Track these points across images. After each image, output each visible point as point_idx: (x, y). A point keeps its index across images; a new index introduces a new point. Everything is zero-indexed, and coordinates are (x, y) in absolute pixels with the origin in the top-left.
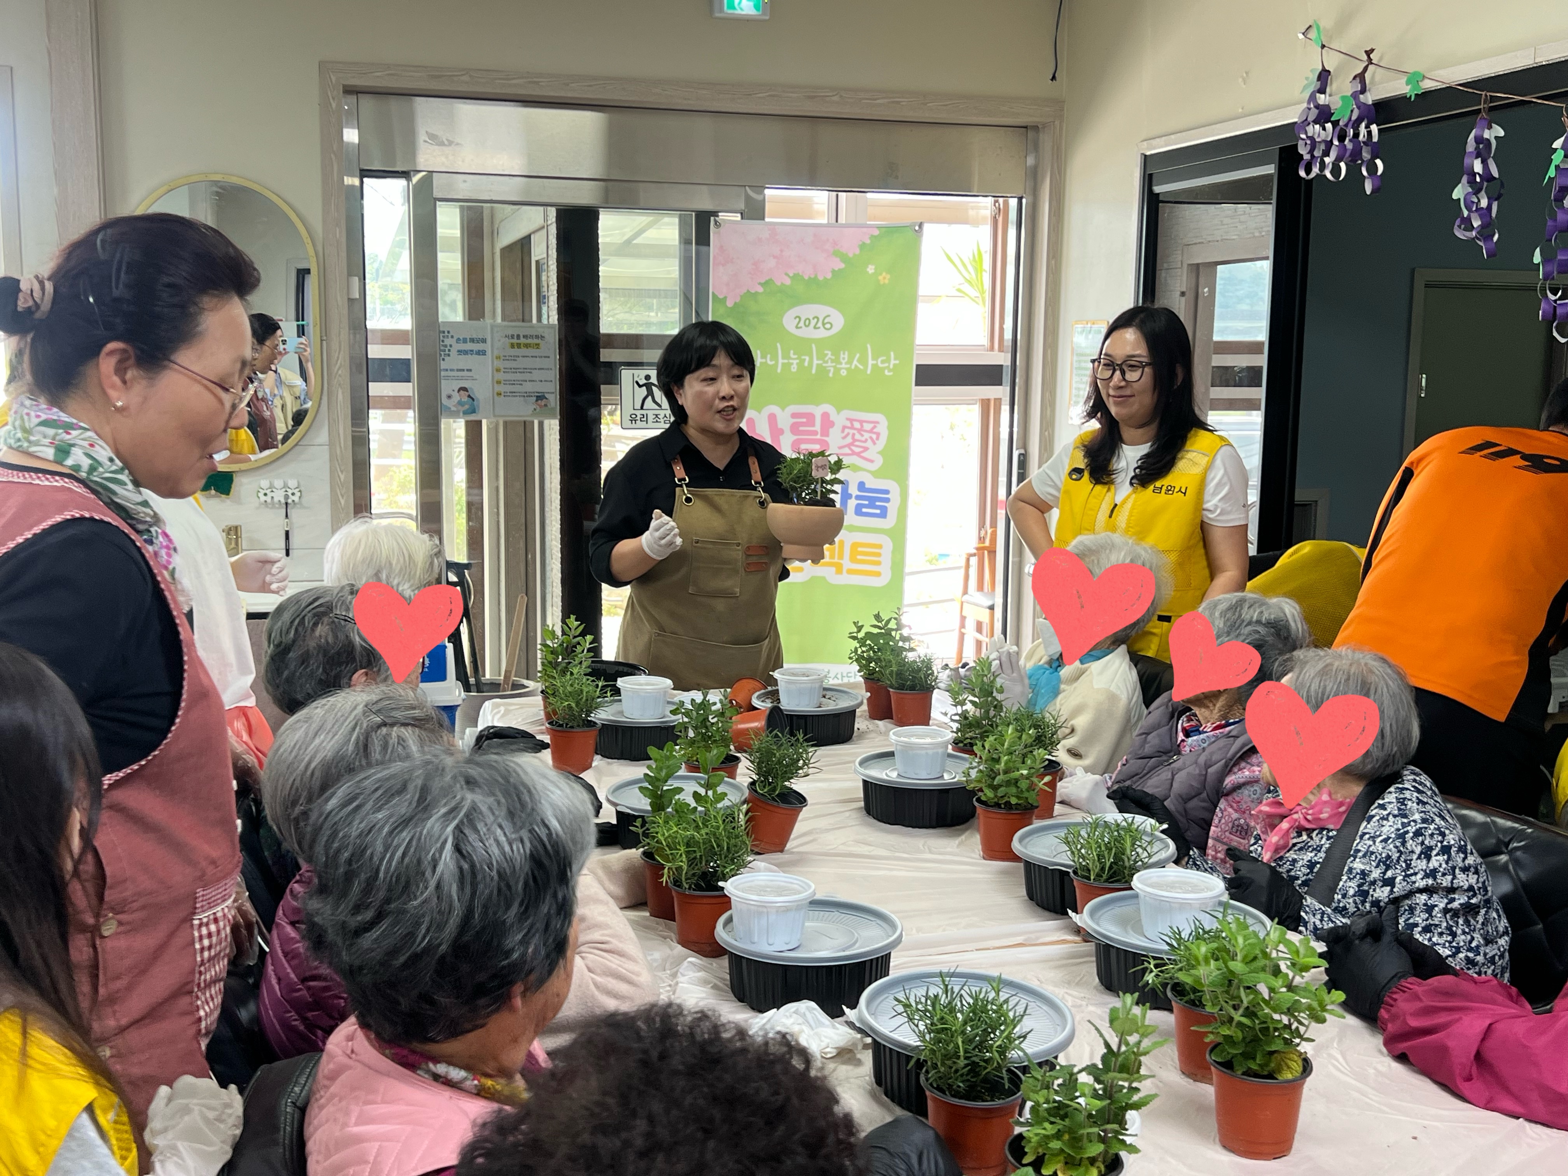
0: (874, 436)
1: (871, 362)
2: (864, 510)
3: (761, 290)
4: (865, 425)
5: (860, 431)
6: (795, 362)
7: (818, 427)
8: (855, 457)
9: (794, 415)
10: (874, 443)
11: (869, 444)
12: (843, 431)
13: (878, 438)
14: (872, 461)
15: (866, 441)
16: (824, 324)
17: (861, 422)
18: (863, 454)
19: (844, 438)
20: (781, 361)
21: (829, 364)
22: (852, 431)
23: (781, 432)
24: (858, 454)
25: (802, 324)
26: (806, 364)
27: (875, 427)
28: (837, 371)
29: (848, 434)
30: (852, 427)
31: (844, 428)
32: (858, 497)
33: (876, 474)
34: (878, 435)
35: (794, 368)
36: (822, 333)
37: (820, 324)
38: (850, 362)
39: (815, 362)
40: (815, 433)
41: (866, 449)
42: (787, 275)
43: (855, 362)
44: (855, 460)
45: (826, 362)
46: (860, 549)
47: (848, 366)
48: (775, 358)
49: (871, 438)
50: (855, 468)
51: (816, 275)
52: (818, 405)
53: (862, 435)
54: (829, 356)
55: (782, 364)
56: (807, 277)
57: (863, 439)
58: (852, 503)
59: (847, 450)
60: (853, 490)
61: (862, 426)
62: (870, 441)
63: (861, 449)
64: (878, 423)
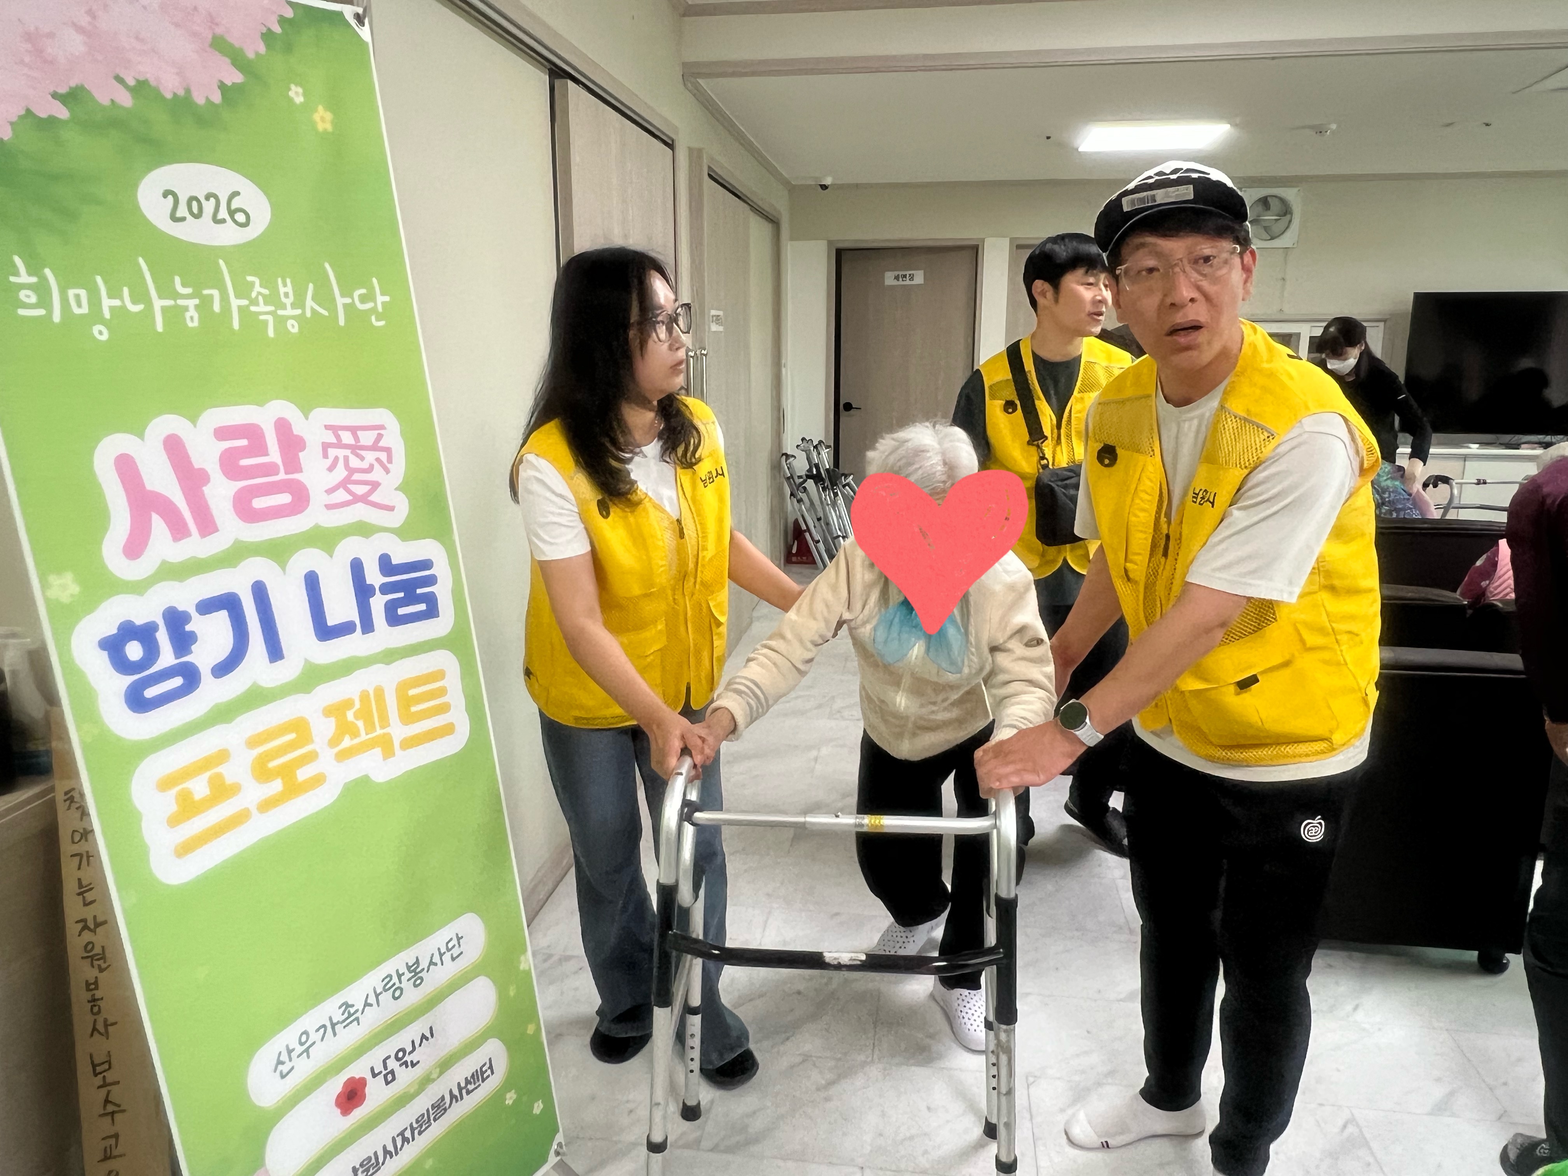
0: (383, 456)
1: (341, 301)
2: (401, 611)
3: (62, 113)
4: (360, 433)
5: (356, 449)
6: (192, 303)
7: (274, 455)
8: (360, 506)
9: (222, 433)
10: (387, 471)
11: (377, 474)
12: (325, 456)
13: (390, 460)
14: (391, 509)
15: (370, 469)
16: (232, 213)
17: (354, 430)
18: (373, 498)
19: (331, 469)
20: (158, 304)
21: (262, 308)
22: (341, 453)
23: (202, 477)
24: (363, 499)
25: (182, 211)
26: (217, 308)
27: (380, 437)
28: (281, 322)
29: (336, 459)
30: (340, 445)
31: (326, 446)
32: (386, 589)
33: (404, 533)
34: (389, 451)
35: (192, 318)
36: (234, 235)
37: (223, 214)
38: (299, 303)
39: (235, 303)
40: (274, 468)
41: (375, 485)
42: (119, 80)
43: (309, 303)
44: (360, 512)
45: (255, 302)
46: (412, 692)
47: (298, 312)
48: (141, 297)
49: (378, 460)
50: (364, 530)
51: (188, 91)
52: (261, 404)
53: (362, 458)
54: (258, 288)
55: (164, 309)
56: (169, 96)
57: (365, 465)
58: (378, 603)
59: (341, 496)
60: (374, 577)
61: (357, 438)
62: (377, 466)
63: (368, 488)
64: (382, 427)
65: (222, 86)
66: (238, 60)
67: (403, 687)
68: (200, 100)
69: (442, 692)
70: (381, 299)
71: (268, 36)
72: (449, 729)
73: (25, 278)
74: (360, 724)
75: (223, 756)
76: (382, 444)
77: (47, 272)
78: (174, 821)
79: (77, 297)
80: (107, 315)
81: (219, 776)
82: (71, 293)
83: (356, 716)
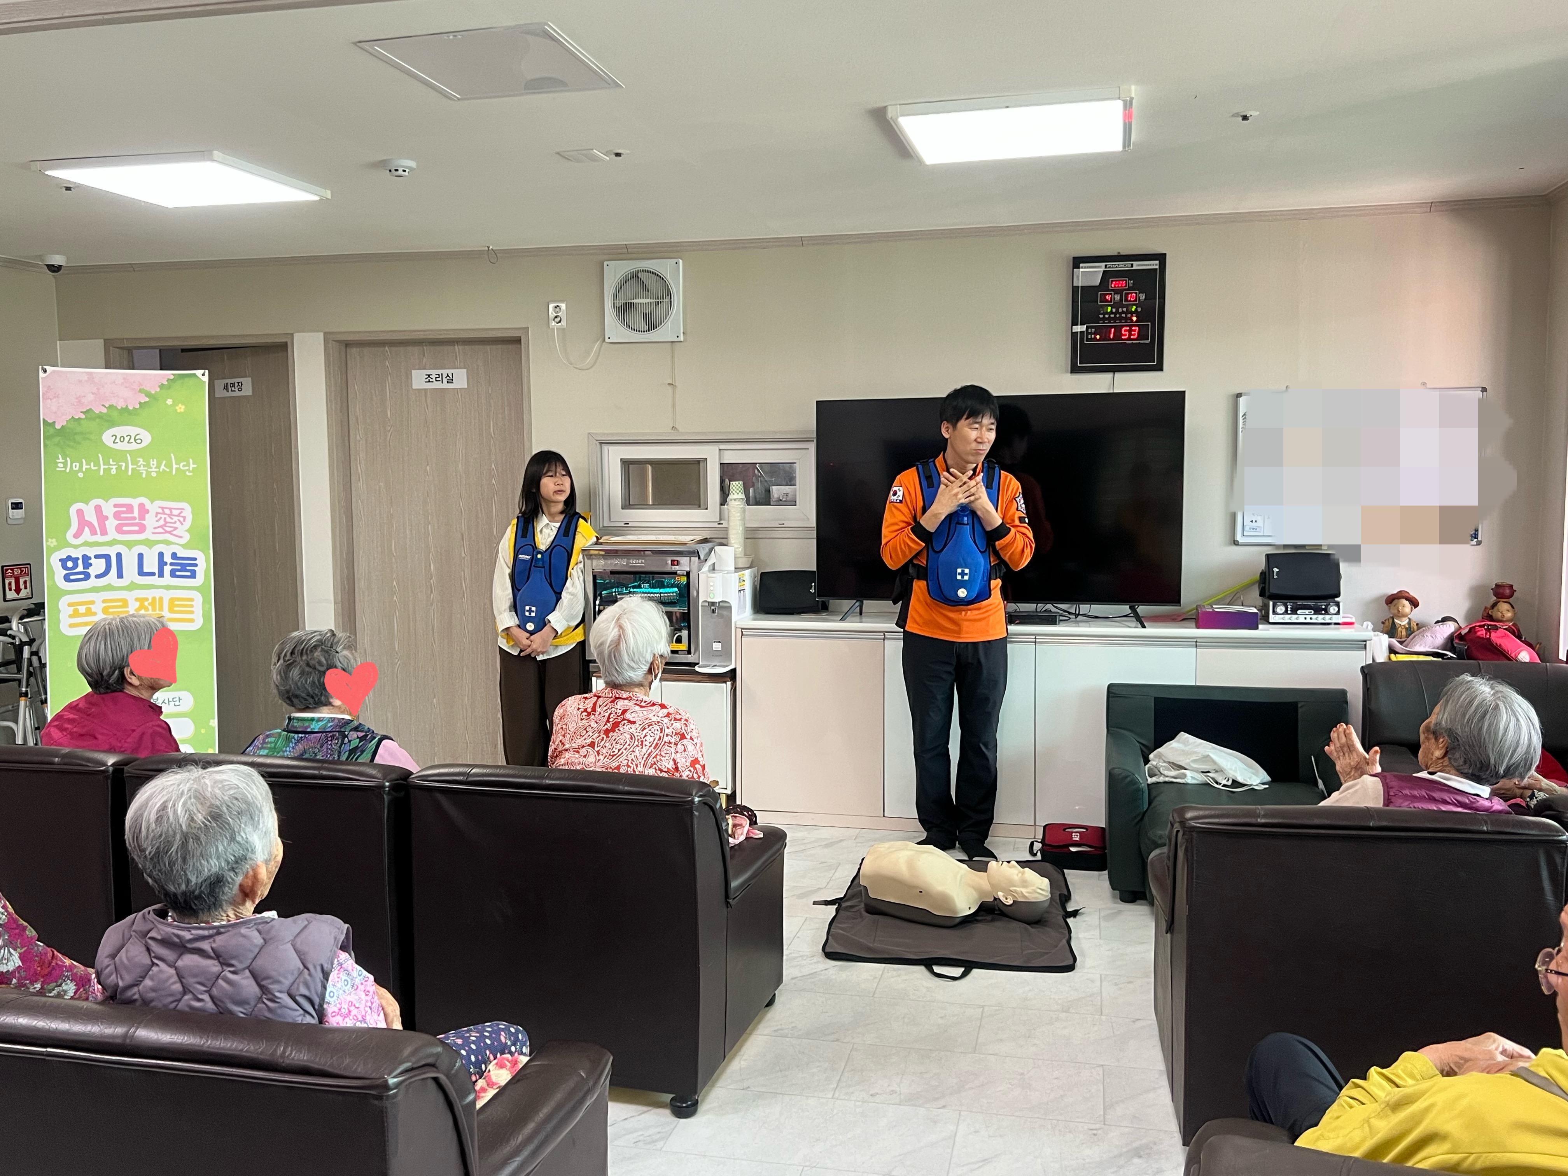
0: (182, 519)
1: (175, 466)
2: (178, 573)
3: (83, 416)
4: (173, 511)
5: (170, 515)
6: (115, 467)
7: (136, 514)
8: (167, 535)
9: (116, 506)
10: (182, 524)
11: (178, 525)
12: (156, 516)
13: (184, 520)
14: (181, 537)
15: (175, 522)
16: (135, 440)
17: (171, 509)
18: (174, 533)
19: (157, 521)
20: (102, 467)
21: (142, 468)
22: (163, 516)
23: (106, 518)
24: (170, 532)
25: (118, 440)
26: (123, 468)
27: (181, 512)
28: (148, 473)
29: (161, 518)
30: (164, 513)
31: (157, 513)
32: (171, 564)
33: (184, 546)
34: (184, 518)
35: (114, 471)
36: (134, 446)
37: (132, 440)
38: (158, 467)
39: (131, 467)
40: (134, 518)
41: (176, 528)
42: (103, 405)
43: (163, 467)
44: (167, 537)
45: (140, 466)
46: (176, 603)
47: (157, 470)
48: (97, 464)
49: (179, 520)
50: (168, 543)
51: (127, 406)
52: (135, 498)
53: (172, 519)
54: (141, 462)
55: (104, 469)
56: (119, 408)
57: (173, 521)
58: (167, 569)
59: (160, 530)
60: (168, 559)
61: (171, 512)
62: (178, 522)
63: (172, 529)
64: (183, 509)
65: (140, 403)
66: (148, 395)
67: (172, 600)
68: (131, 408)
69: (192, 606)
70: (192, 466)
71: (162, 386)
72: (192, 621)
73: (61, 460)
74: (150, 608)
75: (93, 602)
76: (182, 515)
77: (68, 459)
78: (70, 616)
79: (76, 466)
80: (84, 470)
81: (90, 608)
82: (74, 464)
83: (149, 604)
